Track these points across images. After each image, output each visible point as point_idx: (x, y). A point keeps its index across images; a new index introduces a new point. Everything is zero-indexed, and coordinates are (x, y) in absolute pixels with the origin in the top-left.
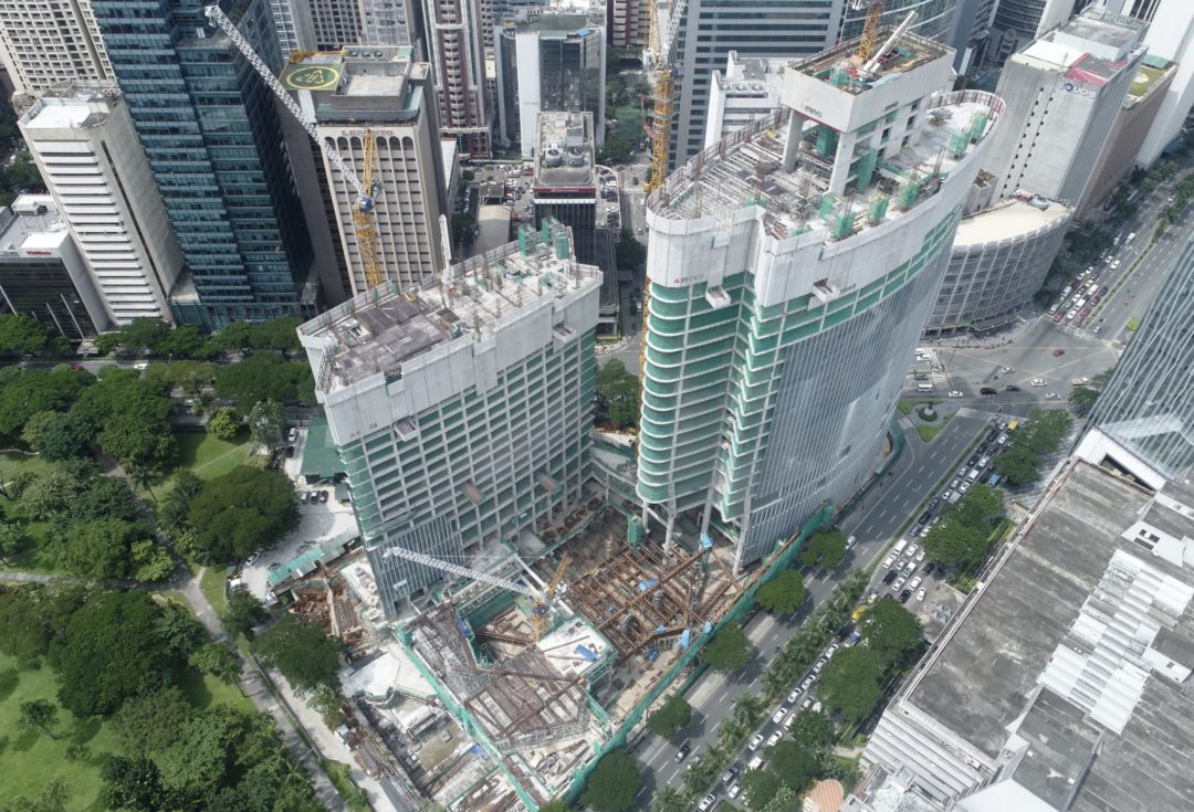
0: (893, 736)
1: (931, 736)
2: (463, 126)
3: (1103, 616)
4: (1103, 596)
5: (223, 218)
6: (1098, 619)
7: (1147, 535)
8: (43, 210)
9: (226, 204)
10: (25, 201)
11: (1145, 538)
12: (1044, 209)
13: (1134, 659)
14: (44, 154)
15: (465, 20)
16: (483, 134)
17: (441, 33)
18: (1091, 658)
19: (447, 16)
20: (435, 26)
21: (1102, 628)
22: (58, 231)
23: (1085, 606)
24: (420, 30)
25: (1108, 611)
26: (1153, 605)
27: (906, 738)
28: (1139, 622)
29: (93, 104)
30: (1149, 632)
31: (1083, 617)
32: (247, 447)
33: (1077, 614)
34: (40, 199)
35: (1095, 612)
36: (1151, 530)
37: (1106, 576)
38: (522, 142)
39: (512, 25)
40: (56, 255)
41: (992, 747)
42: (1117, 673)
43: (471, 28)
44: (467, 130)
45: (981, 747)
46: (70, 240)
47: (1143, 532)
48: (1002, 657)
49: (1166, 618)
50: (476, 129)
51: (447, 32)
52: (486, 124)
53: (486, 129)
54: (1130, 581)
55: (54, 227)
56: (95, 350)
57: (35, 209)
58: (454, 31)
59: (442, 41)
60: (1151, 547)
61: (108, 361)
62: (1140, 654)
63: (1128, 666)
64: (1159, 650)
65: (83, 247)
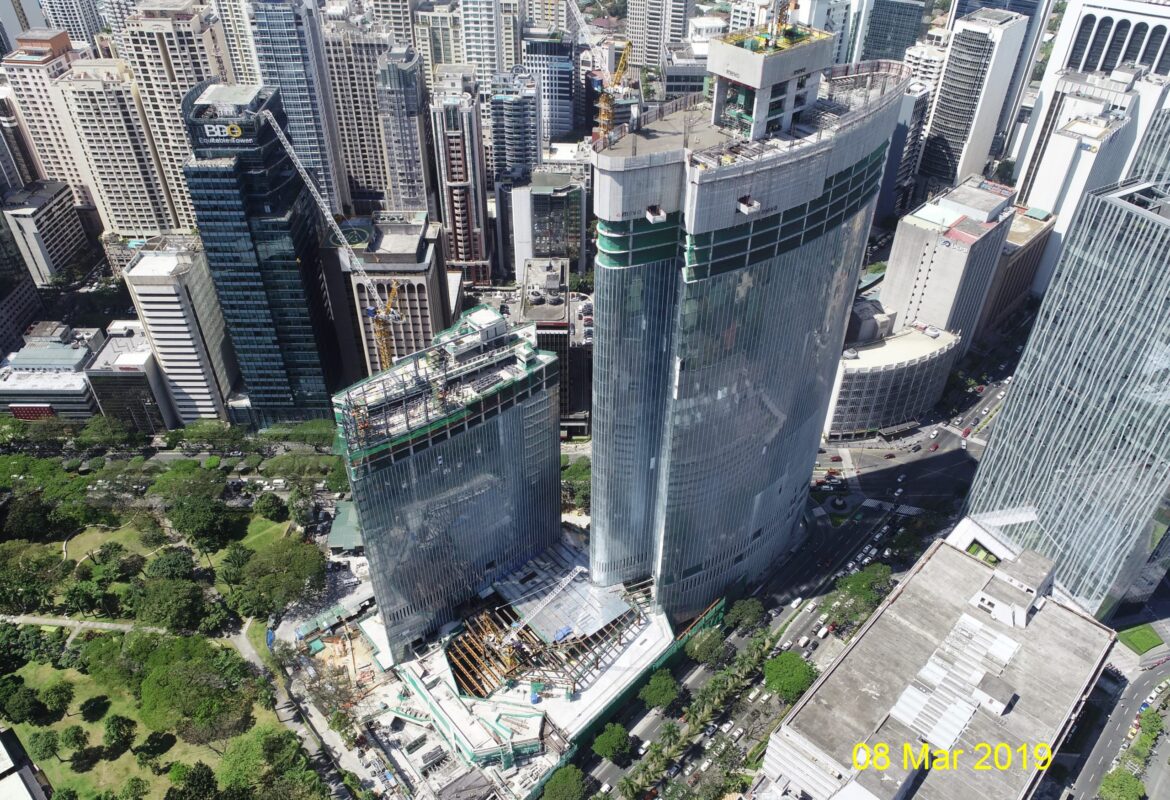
0: (780, 755)
1: (804, 753)
2: (467, 260)
3: (945, 664)
4: (948, 649)
5: (274, 343)
6: (942, 666)
7: (986, 602)
8: (130, 333)
9: (277, 333)
10: (118, 326)
11: (985, 604)
12: (934, 337)
13: (965, 697)
14: (141, 295)
15: (470, 179)
16: (484, 266)
17: (451, 189)
18: (932, 696)
19: (456, 176)
20: (447, 184)
21: (944, 674)
22: (143, 351)
23: (933, 657)
24: (434, 186)
25: (949, 660)
26: (986, 657)
27: (787, 756)
28: (974, 669)
29: (180, 258)
30: (978, 677)
31: (930, 665)
32: (286, 526)
33: (926, 662)
34: (130, 324)
35: (939, 661)
36: (988, 598)
37: (952, 633)
38: (516, 272)
39: (509, 181)
40: (142, 370)
41: (848, 760)
42: (951, 707)
43: (475, 185)
44: (472, 263)
45: (840, 761)
46: (153, 359)
47: (983, 600)
48: (866, 693)
49: (994, 666)
50: (480, 263)
51: (456, 188)
52: (486, 259)
53: (487, 262)
54: (970, 637)
55: (140, 347)
56: (164, 445)
57: (125, 332)
58: (460, 188)
59: (452, 195)
60: (989, 612)
61: (176, 453)
62: (971, 693)
63: (960, 702)
64: (983, 689)
65: (162, 364)
